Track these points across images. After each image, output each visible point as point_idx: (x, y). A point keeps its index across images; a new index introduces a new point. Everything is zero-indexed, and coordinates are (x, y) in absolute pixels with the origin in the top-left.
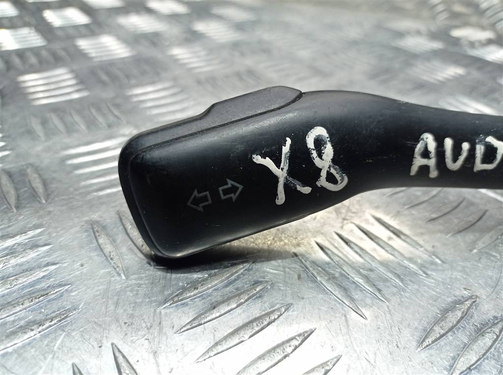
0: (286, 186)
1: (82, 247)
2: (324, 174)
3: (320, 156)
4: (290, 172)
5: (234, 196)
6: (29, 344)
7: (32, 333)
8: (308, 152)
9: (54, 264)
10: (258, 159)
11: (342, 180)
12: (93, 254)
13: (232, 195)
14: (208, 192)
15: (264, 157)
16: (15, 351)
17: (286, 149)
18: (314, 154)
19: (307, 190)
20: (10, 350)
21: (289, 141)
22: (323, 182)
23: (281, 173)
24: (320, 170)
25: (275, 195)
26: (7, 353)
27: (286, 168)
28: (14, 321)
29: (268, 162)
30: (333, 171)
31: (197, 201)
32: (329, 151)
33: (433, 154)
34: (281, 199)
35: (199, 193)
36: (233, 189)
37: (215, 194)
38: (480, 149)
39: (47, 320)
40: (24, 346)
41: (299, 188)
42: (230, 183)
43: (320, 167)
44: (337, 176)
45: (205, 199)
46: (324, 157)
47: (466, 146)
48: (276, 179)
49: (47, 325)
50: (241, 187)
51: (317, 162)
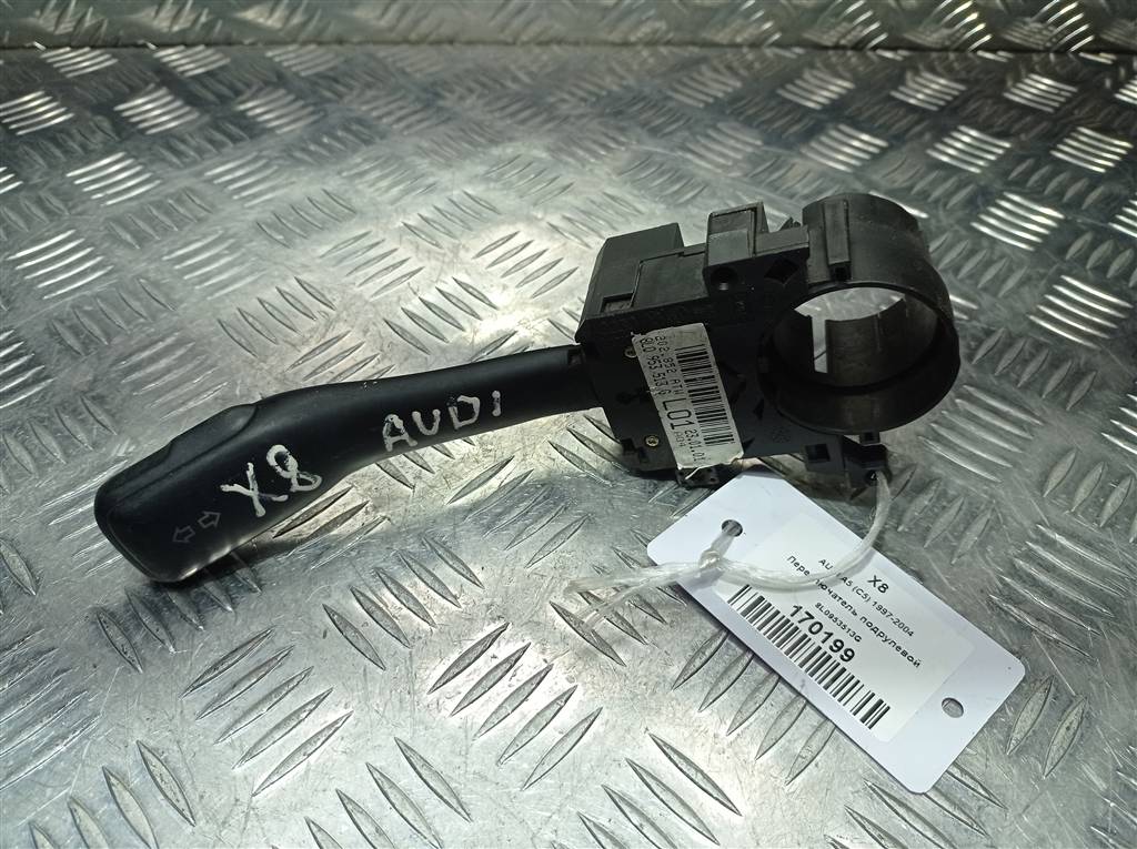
0: (262, 501)
1: (91, 645)
2: (294, 481)
3: (285, 468)
4: (260, 490)
5: (215, 523)
6: (58, 758)
7: (58, 748)
8: (272, 469)
9: (65, 671)
10: (226, 488)
11: (316, 480)
12: (105, 650)
13: (212, 523)
14: (189, 527)
15: (232, 484)
16: (45, 768)
17: (250, 473)
18: (279, 469)
19: (284, 498)
20: (41, 767)
21: (251, 465)
22: (296, 487)
23: (253, 492)
24: (290, 479)
25: (255, 511)
26: (38, 772)
27: (256, 489)
28: (37, 741)
29: (237, 488)
30: (302, 476)
31: (181, 536)
32: (292, 462)
33: (403, 430)
34: (261, 511)
35: (181, 528)
36: (212, 518)
37: (196, 527)
38: (453, 411)
39: (69, 732)
40: (53, 762)
41: (275, 499)
42: (207, 514)
43: (288, 477)
44: (309, 479)
45: (188, 532)
46: (289, 468)
47: (436, 413)
48: (249, 499)
49: (71, 737)
50: (218, 514)
51: (284, 474)
